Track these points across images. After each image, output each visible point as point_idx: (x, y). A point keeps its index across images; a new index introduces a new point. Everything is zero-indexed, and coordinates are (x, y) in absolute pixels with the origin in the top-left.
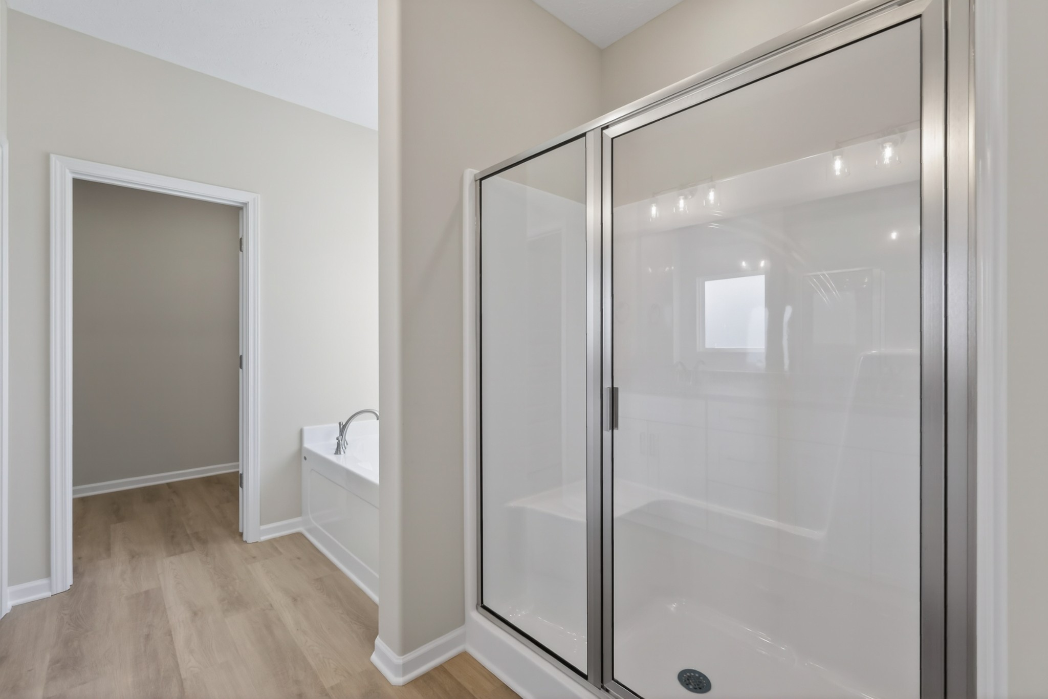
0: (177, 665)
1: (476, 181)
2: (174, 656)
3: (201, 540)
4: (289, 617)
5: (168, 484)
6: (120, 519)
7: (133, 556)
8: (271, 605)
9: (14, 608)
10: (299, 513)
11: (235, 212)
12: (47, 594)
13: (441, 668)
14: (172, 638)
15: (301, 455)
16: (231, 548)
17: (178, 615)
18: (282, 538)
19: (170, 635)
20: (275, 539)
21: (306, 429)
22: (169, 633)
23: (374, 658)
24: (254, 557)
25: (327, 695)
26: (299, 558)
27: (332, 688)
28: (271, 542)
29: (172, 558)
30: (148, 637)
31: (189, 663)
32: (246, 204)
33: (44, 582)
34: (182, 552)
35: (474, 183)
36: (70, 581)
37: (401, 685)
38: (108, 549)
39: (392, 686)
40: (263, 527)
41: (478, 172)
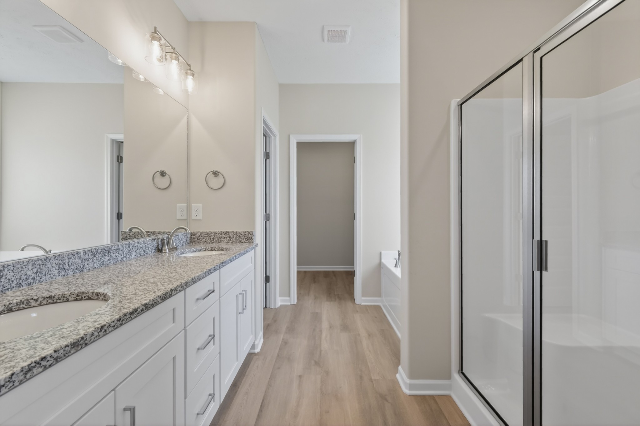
0: (321, 344)
1: (458, 106)
2: (321, 341)
3: (340, 298)
4: (365, 342)
5: (333, 271)
6: (315, 282)
7: (316, 298)
8: (359, 334)
9: (281, 305)
10: (379, 295)
11: (351, 145)
12: (289, 304)
13: (432, 397)
14: (321, 333)
15: (380, 266)
16: (350, 304)
17: (325, 325)
18: (371, 306)
19: (321, 332)
20: (368, 306)
21: (382, 252)
22: (321, 331)
23: (398, 376)
24: (357, 311)
25: (372, 382)
26: (376, 317)
27: (375, 380)
28: (366, 306)
29: (328, 303)
30: (314, 330)
31: (325, 345)
32: (356, 140)
33: (288, 298)
34: (332, 301)
35: (457, 107)
36: (296, 301)
37: (408, 394)
38: (309, 293)
39: (403, 392)
40: (363, 298)
41: (460, 99)
